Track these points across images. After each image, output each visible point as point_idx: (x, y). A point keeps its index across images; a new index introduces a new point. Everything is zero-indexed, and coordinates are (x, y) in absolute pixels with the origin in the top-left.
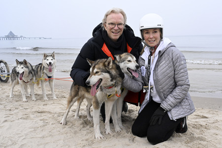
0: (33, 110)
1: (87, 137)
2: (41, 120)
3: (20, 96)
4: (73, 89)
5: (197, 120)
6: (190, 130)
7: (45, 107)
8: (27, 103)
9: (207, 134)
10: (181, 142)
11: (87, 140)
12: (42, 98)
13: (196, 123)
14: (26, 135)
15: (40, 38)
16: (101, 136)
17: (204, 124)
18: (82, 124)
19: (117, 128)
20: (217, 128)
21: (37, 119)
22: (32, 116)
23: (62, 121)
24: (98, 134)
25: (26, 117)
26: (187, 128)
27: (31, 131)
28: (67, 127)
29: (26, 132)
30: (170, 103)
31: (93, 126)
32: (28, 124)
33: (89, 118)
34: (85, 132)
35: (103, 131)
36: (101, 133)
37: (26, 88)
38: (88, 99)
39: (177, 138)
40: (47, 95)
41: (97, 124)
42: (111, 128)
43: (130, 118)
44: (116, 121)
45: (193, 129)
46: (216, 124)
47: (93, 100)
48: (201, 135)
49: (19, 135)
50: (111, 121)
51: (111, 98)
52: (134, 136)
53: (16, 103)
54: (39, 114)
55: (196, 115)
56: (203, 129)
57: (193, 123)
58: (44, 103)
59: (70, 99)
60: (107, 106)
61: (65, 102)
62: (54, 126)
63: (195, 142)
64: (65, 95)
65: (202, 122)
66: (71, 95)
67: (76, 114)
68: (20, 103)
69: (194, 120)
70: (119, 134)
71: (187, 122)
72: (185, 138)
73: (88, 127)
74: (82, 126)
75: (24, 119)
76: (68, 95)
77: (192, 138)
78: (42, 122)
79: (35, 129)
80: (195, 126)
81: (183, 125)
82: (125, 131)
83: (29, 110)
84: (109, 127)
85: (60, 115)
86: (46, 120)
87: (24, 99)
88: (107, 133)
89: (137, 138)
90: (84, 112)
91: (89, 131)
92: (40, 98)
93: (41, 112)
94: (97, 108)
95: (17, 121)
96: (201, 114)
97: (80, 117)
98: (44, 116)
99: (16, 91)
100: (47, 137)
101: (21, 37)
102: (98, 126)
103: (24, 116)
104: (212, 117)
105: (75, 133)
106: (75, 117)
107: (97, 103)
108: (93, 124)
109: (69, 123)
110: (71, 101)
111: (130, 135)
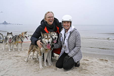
0: (13, 55)
1: (36, 68)
2: (16, 60)
3: (8, 49)
4: (31, 47)
5: (84, 61)
6: (81, 65)
7: (18, 54)
8: (11, 52)
9: (88, 68)
10: (77, 71)
11: (36, 69)
12: (17, 50)
13: (83, 63)
14: (10, 66)
15: (18, 24)
16: (42, 67)
17: (87, 63)
18: (34, 62)
19: (50, 64)
20: (93, 65)
21: (15, 59)
22: (13, 58)
23: (26, 60)
24: (41, 67)
25: (10, 58)
26: (79, 65)
27: (12, 65)
28: (28, 63)
29: (10, 65)
30: (72, 53)
31: (39, 63)
32: (11, 61)
33: (37, 59)
34: (35, 66)
35: (43, 65)
36: (42, 66)
37: (11, 46)
38: (37, 51)
39: (75, 69)
40: (20, 49)
41: (41, 62)
42: (47, 64)
43: (55, 60)
44: (49, 61)
45: (82, 65)
46: (92, 63)
47: (39, 52)
48: (86, 68)
49: (7, 66)
50: (47, 61)
51: (47, 51)
52: (57, 68)
53: (6, 52)
54: (16, 57)
55: (84, 59)
56: (86, 65)
57: (82, 63)
58: (18, 52)
59: (29, 51)
60: (45, 54)
61: (27, 52)
62: (22, 62)
63: (83, 71)
64: (27, 49)
65: (86, 62)
66: (30, 49)
67: (32, 57)
68: (8, 52)
69: (82, 61)
70: (50, 66)
71: (80, 62)
72: (78, 69)
73: (37, 63)
74: (34, 63)
75: (9, 59)
76: (28, 49)
77: (82, 69)
78: (17, 60)
79: (14, 64)
80: (83, 64)
81: (78, 63)
82: (53, 65)
83: (11, 55)
84: (46, 63)
85: (25, 58)
86: (19, 60)
87: (10, 50)
88: (45, 66)
89: (58, 69)
90: (35, 57)
91: (37, 65)
92: (16, 50)
93: (17, 56)
94: (41, 55)
95: (6, 60)
96: (86, 59)
97: (34, 59)
98: (18, 58)
99: (6, 47)
100: (19, 67)
101: (9, 23)
102: (41, 63)
103: (9, 58)
104: (90, 60)
105: (31, 66)
106: (32, 59)
107: (41, 53)
108: (39, 62)
109: (28, 61)
110: (29, 52)
111: (55, 67)
